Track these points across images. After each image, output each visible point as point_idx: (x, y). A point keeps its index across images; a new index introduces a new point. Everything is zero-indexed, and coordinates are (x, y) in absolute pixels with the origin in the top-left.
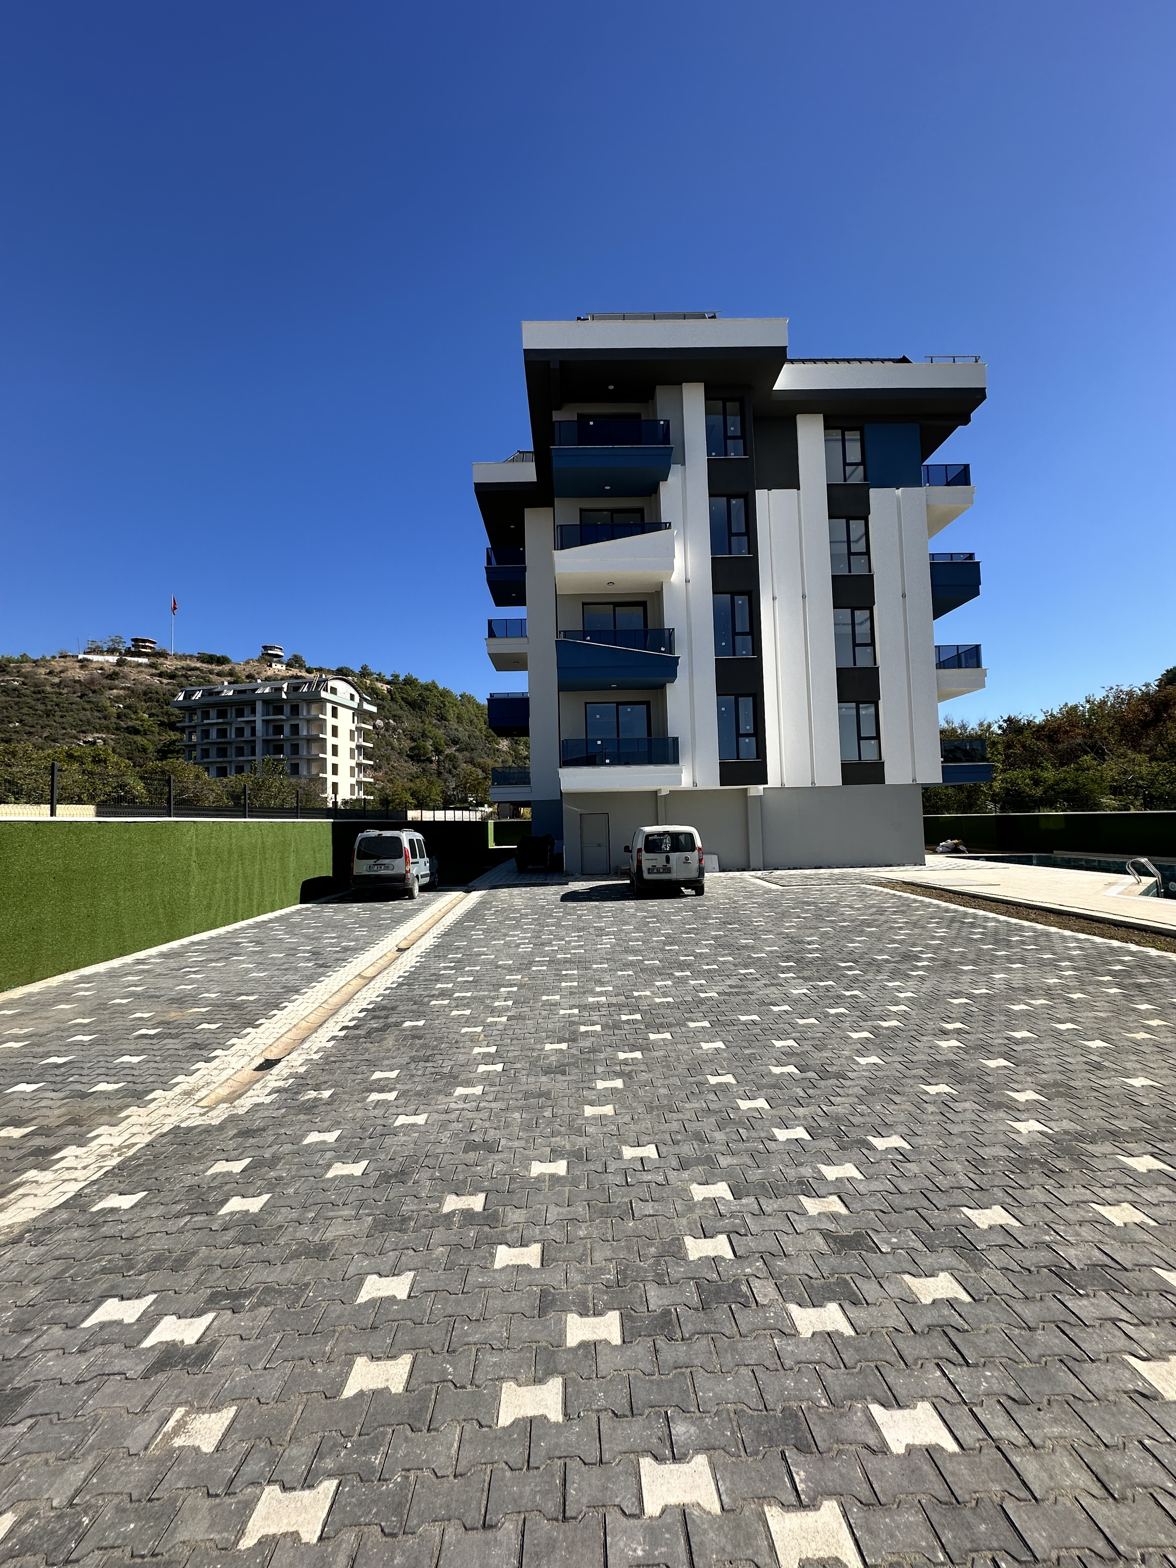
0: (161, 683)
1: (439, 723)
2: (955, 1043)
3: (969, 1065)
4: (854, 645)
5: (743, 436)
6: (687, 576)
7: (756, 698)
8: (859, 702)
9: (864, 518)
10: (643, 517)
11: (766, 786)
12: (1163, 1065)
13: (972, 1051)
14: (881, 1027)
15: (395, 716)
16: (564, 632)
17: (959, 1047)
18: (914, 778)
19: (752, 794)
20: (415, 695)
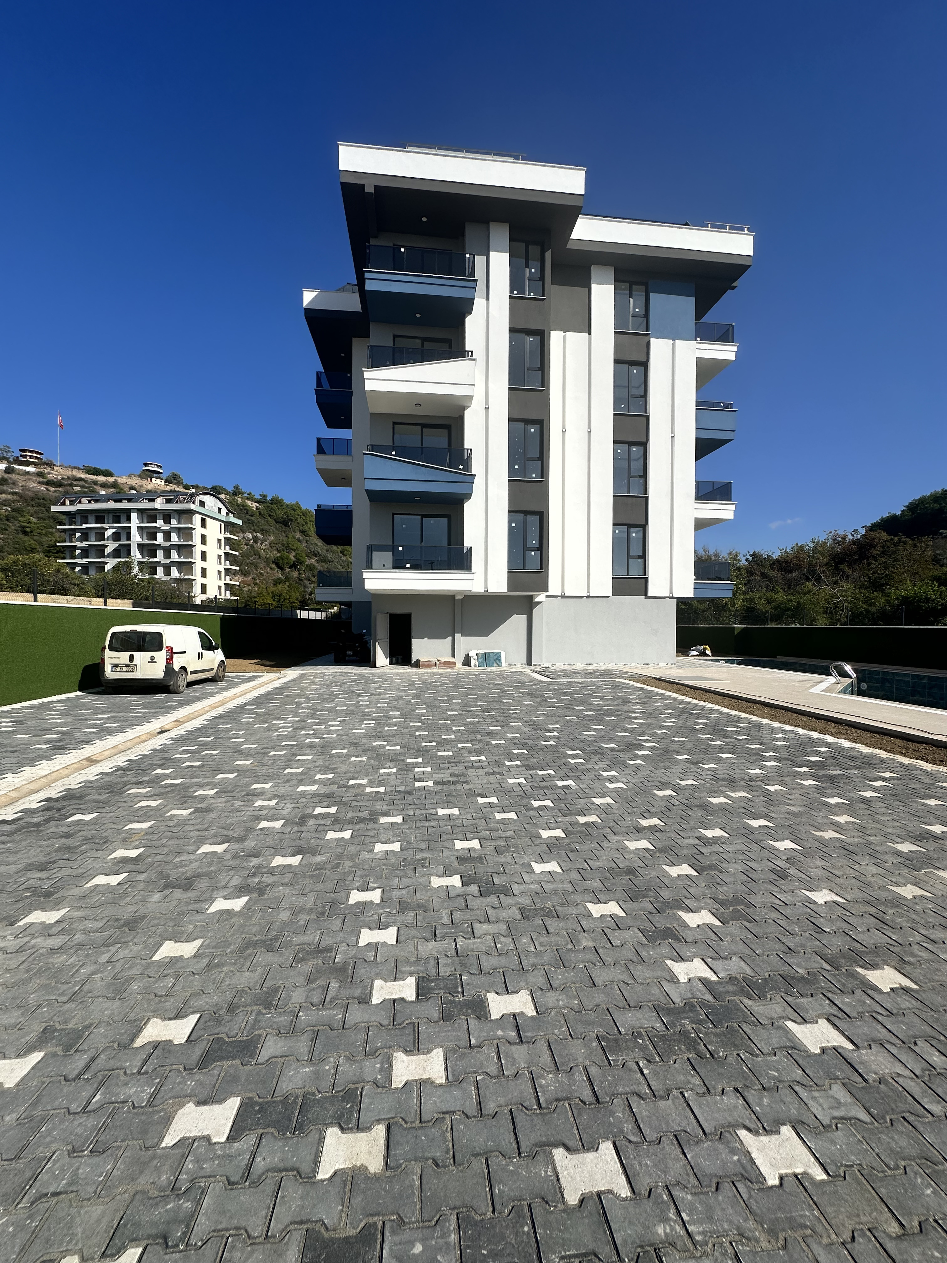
0: (47, 490)
1: (301, 538)
2: (644, 844)
3: (650, 874)
4: (629, 476)
5: (542, 278)
6: (487, 403)
7: (542, 517)
8: (630, 526)
9: (644, 364)
10: (450, 347)
11: (547, 594)
12: (848, 872)
13: (658, 855)
14: (577, 823)
15: (263, 530)
16: (372, 446)
17: (647, 848)
18: (671, 592)
19: (536, 600)
20: (280, 513)
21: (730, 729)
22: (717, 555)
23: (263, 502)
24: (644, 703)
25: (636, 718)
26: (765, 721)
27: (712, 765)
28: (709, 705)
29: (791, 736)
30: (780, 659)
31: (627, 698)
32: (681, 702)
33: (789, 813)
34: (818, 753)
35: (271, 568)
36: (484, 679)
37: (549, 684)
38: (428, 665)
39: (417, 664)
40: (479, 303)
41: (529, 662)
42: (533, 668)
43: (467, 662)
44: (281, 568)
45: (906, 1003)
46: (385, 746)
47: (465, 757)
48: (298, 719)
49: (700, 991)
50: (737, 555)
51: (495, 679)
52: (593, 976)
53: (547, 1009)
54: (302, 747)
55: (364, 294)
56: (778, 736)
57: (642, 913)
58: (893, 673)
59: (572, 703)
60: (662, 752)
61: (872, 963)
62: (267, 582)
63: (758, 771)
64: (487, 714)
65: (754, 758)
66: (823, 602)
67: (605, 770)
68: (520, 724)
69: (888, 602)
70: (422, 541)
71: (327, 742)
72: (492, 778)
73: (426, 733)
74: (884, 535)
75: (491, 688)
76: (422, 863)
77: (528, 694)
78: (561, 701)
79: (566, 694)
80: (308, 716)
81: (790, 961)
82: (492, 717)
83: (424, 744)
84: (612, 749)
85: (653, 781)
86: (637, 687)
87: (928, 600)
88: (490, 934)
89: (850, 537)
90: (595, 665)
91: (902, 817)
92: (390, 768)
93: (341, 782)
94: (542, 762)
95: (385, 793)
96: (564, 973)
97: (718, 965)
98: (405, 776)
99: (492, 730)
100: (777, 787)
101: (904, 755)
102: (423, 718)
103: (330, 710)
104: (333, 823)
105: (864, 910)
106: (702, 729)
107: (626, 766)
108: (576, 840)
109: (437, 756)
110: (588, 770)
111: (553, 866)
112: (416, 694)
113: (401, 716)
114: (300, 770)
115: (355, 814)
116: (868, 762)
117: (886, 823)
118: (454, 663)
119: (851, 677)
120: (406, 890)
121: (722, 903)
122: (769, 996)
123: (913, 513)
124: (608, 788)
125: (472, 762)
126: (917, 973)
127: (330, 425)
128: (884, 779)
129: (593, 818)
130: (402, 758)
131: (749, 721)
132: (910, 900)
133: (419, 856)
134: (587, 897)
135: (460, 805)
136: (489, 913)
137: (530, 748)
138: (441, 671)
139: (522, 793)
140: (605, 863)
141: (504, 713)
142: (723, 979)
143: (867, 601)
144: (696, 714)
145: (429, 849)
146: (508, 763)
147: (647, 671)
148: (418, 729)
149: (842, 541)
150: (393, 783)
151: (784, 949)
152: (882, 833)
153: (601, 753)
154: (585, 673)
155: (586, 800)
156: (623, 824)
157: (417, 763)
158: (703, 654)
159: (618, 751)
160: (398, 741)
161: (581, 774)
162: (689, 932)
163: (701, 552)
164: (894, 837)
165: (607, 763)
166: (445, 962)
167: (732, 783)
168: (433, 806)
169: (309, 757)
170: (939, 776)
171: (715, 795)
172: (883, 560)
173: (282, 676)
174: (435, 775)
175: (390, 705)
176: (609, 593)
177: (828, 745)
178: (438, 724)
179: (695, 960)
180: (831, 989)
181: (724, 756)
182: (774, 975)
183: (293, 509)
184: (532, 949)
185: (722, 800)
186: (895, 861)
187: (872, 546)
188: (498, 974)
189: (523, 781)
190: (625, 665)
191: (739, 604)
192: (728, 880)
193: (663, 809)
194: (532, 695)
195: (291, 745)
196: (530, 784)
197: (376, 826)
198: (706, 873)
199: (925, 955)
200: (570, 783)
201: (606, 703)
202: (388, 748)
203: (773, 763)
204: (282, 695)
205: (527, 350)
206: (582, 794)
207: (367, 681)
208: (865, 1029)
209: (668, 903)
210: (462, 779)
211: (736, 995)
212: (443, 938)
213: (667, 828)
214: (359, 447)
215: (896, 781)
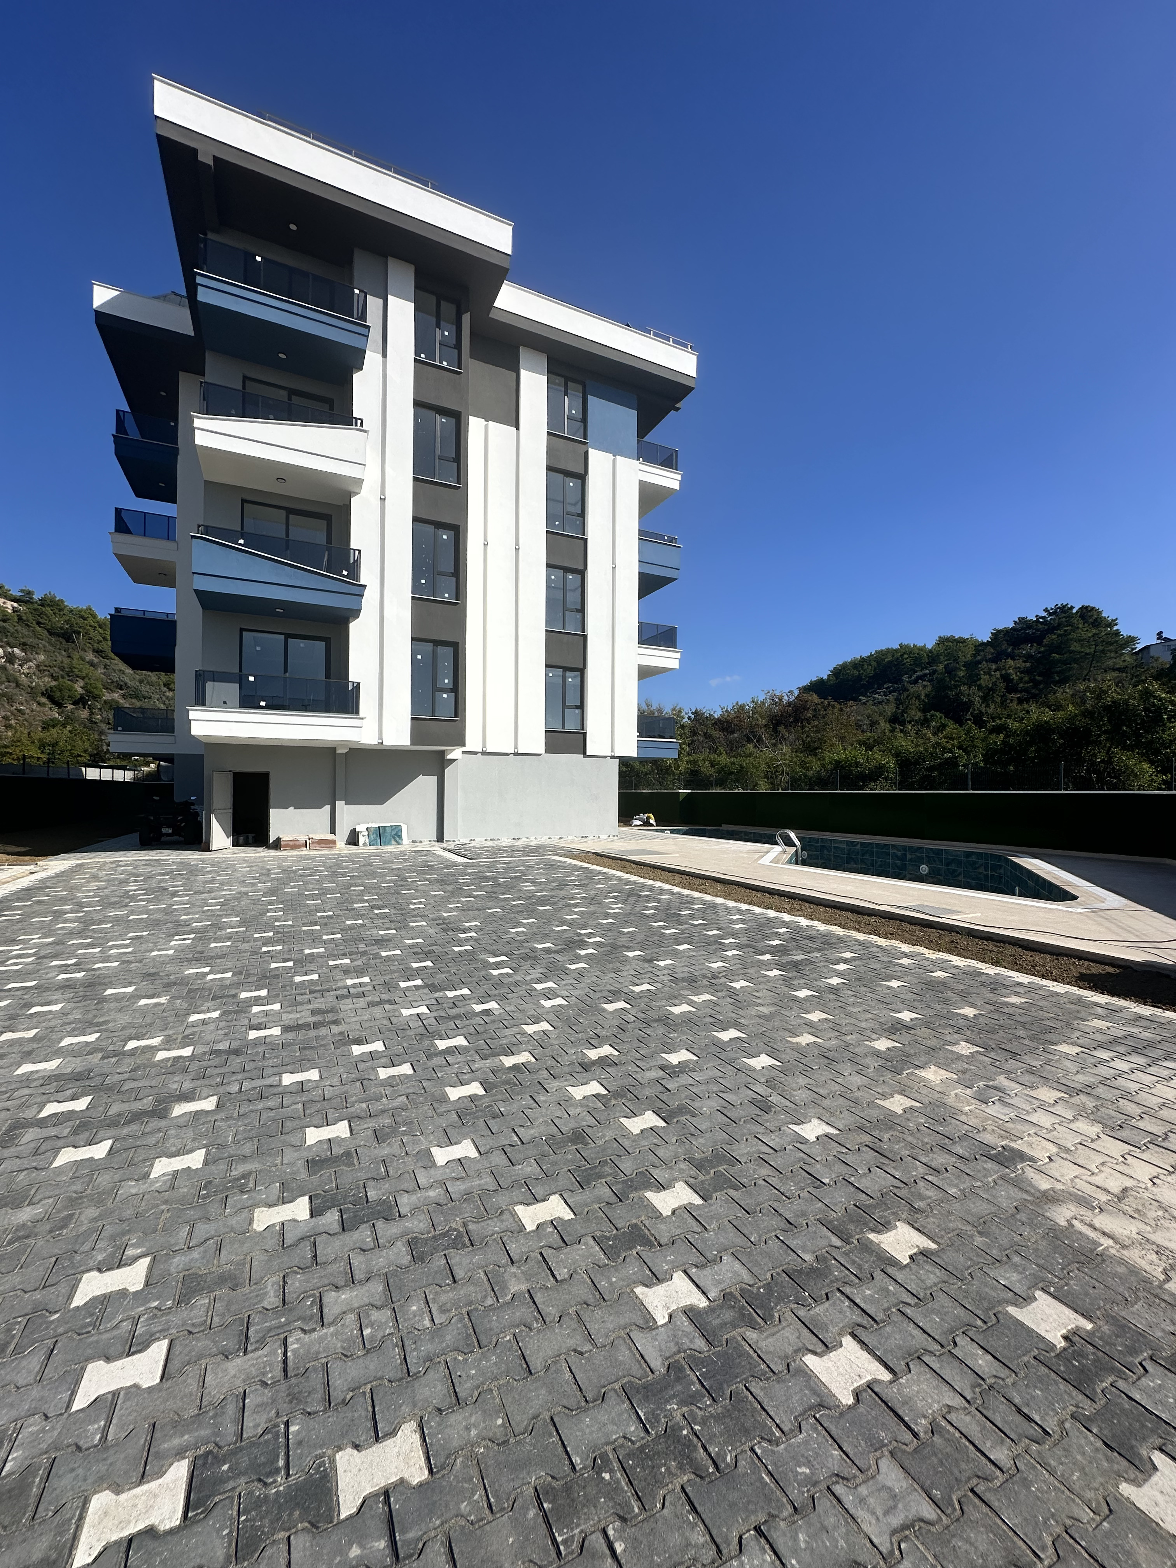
1: (96, 660)
2: (594, 1088)
3: (604, 1136)
4: (565, 609)
5: (458, 346)
6: (383, 492)
7: (457, 649)
8: (566, 669)
9: (582, 477)
10: (332, 408)
11: (464, 749)
12: (833, 1089)
13: (613, 1102)
14: (502, 1069)
15: (24, 644)
16: (206, 527)
17: (599, 1095)
18: (612, 751)
19: (450, 757)
20: (58, 622)
21: (683, 913)
22: (660, 710)
23: (26, 602)
24: (585, 885)
25: (576, 906)
26: (719, 900)
27: (669, 962)
28: (658, 884)
29: (748, 917)
30: (725, 827)
31: (564, 880)
32: (627, 883)
33: (759, 1017)
34: (778, 935)
35: (39, 704)
36: (377, 862)
37: (466, 866)
38: (295, 845)
39: (277, 845)
40: (372, 358)
41: (440, 838)
42: (445, 845)
43: (353, 839)
44: (59, 705)
45: (932, 1276)
46: (205, 974)
47: (337, 981)
48: (50, 940)
49: (686, 1334)
50: (680, 711)
51: (392, 862)
52: (527, 1353)
53: (448, 1457)
54: (47, 989)
55: (197, 309)
56: (735, 918)
57: (597, 1206)
58: (831, 840)
59: (495, 890)
60: (609, 948)
61: (882, 1221)
62: (31, 725)
63: (720, 964)
64: (376, 912)
65: (714, 947)
66: (763, 767)
67: (539, 981)
68: (424, 923)
69: (823, 766)
70: (286, 671)
71: (98, 977)
72: (377, 1011)
73: (280, 948)
74: (815, 698)
75: (386, 875)
76: (241, 1185)
77: (437, 881)
78: (481, 888)
79: (487, 879)
80: (72, 934)
81: (793, 1243)
82: (384, 916)
83: (273, 965)
84: (547, 951)
85: (601, 991)
86: (575, 866)
87: (857, 764)
88: (352, 1310)
89: (786, 698)
90: (525, 839)
91: (872, 1007)
92: (208, 1010)
93: (111, 1048)
94: (454, 978)
95: (191, 1058)
96: (480, 1360)
97: (705, 1276)
98: (234, 1023)
99: (382, 936)
100: (743, 983)
101: (858, 930)
102: (276, 924)
103: (116, 921)
104: (75, 1132)
105: (859, 1141)
106: (653, 914)
107: (566, 972)
108: (500, 1097)
109: (292, 983)
110: (517, 983)
111: (466, 1149)
112: (270, 889)
113: (242, 923)
114: (32, 1033)
115: (125, 1107)
116: (828, 942)
117: (859, 1016)
118: (334, 842)
119: (794, 845)
120: (202, 1249)
121: (700, 1166)
122: (776, 1315)
123: (837, 679)
124: (543, 1007)
125: (348, 988)
126: (931, 1223)
127: (139, 493)
128: (846, 961)
129: (524, 1057)
130: (233, 992)
131: (703, 902)
132: (900, 1116)
133: (240, 1169)
134: (518, 1194)
135: (322, 1062)
136: (355, 1263)
137: (437, 959)
138: (313, 853)
139: (422, 1030)
140: (542, 1128)
141: (401, 909)
142: (715, 1301)
143: (803, 764)
144: (644, 896)
145: (258, 1153)
146: (403, 985)
147: (586, 845)
148: (267, 942)
149: (777, 701)
150: (208, 1037)
151: (783, 1225)
152: (857, 1029)
153: (532, 957)
154: (511, 850)
155: (515, 1030)
156: (565, 1060)
157: (257, 998)
158: (647, 823)
159: (555, 952)
160: (229, 965)
161: (508, 991)
162: (663, 1227)
163: (644, 707)
164: (869, 1033)
165: (539, 971)
166: (259, 1400)
167: (693, 983)
168: (276, 1070)
169: (56, 1008)
170: (893, 951)
171: (676, 1002)
172: (816, 723)
173: (38, 869)
174: (285, 1016)
175: (225, 908)
176: (541, 749)
177: (786, 924)
178: (300, 931)
179: (675, 1275)
180: (846, 1280)
181: (681, 948)
182: (778, 1274)
183: (82, 617)
184: (427, 1323)
185: (685, 1008)
186: (876, 1065)
187: (805, 709)
188: (361, 1399)
189: (424, 1010)
190: (561, 838)
191: (683, 766)
192: (703, 1127)
193: (616, 1030)
194: (442, 882)
195: (26, 988)
196: (435, 1014)
197: (163, 1123)
198: (675, 1120)
199: (932, 1193)
200: (492, 1005)
201: (539, 888)
202: (210, 977)
203: (735, 952)
204: (28, 900)
205: (438, 434)
206: (511, 1020)
207: (193, 871)
208: (897, 1337)
209: (632, 1180)
210: (330, 1017)
211: (735, 1327)
212: (262, 1342)
213: (623, 1058)
214: (185, 529)
215: (857, 963)
